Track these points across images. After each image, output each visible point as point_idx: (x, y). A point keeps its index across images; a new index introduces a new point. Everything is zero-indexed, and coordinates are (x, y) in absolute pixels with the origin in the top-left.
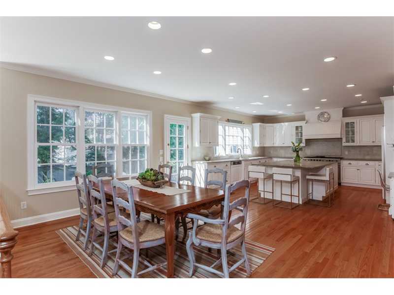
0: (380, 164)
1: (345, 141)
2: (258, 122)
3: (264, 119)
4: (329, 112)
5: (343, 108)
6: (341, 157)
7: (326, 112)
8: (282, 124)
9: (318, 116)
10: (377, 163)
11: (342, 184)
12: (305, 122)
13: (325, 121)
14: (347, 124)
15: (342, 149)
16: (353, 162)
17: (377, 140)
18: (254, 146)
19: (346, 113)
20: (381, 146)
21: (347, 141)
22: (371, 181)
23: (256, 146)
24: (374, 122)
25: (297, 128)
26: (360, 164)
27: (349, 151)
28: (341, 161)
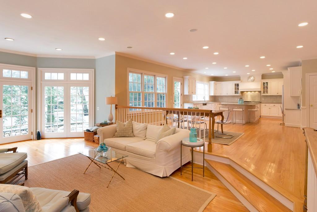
2: (213, 81)
3: (215, 79)
5: (262, 74)
7: (252, 76)
9: (248, 78)
10: (279, 104)
11: (261, 117)
12: (240, 81)
13: (251, 81)
14: (264, 83)
15: (261, 97)
16: (267, 104)
17: (279, 93)
19: (264, 77)
20: (281, 96)
21: (264, 93)
22: (276, 114)
23: (211, 95)
24: (278, 82)
25: (235, 85)
26: (271, 106)
27: (265, 98)
28: (261, 104)
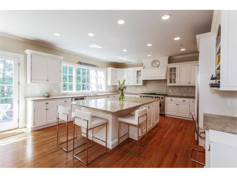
0: (193, 101)
1: (169, 82)
2: (110, 67)
4: (158, 60)
5: (168, 57)
6: (167, 94)
7: (156, 60)
8: (129, 69)
9: (152, 63)
10: (191, 100)
11: (165, 116)
12: (143, 67)
13: (156, 67)
14: (171, 69)
15: (167, 88)
16: (173, 99)
17: (192, 82)
18: (108, 85)
20: (194, 87)
21: (171, 82)
22: (187, 114)
23: (109, 85)
24: (190, 67)
25: (138, 72)
26: (179, 101)
27: (172, 90)
28: (166, 97)
